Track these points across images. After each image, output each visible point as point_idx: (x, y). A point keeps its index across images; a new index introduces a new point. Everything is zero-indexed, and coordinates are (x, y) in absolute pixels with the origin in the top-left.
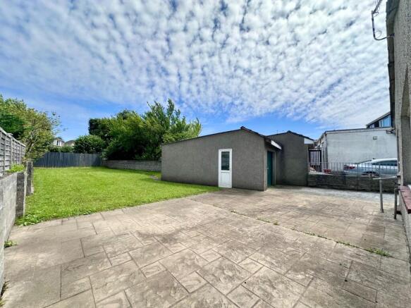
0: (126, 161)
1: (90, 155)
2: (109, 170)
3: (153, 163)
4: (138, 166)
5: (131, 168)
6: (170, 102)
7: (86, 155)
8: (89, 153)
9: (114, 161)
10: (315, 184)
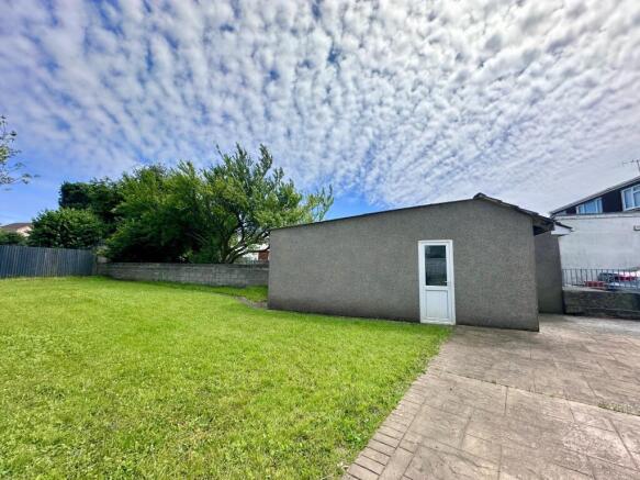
0: (158, 265)
1: (71, 252)
2: (114, 283)
3: (224, 269)
4: (186, 274)
5: (170, 278)
6: (264, 150)
7: (61, 251)
8: (66, 247)
9: (128, 265)
10: (580, 310)
